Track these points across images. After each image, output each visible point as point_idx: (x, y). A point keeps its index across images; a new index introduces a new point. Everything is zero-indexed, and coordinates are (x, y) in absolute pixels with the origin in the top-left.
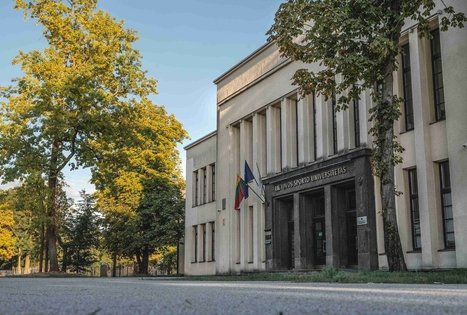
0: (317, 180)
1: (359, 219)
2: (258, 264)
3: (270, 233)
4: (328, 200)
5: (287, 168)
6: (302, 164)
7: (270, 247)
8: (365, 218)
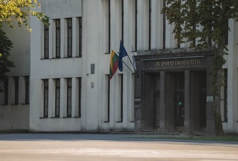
0: (180, 65)
1: (208, 98)
2: (127, 123)
3: (139, 100)
4: (187, 81)
5: (156, 50)
6: (168, 50)
7: (139, 111)
8: (212, 97)
